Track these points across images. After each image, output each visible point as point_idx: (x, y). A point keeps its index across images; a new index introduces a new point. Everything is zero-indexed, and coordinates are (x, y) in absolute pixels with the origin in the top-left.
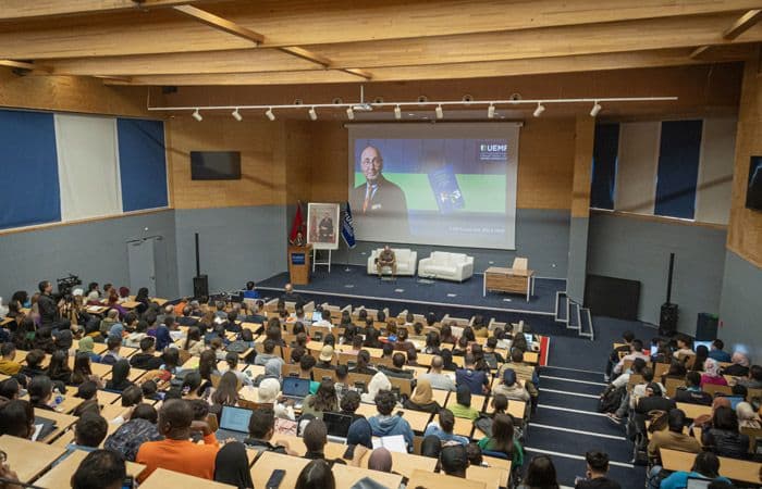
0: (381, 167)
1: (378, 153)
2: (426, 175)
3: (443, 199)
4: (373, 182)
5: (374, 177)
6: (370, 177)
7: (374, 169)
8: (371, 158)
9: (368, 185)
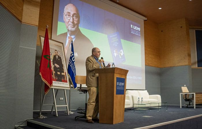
0: (78, 22)
1: (77, 10)
2: (106, 36)
3: (115, 54)
4: (72, 33)
5: (73, 29)
6: (70, 28)
7: (73, 22)
8: (72, 13)
9: (68, 35)
